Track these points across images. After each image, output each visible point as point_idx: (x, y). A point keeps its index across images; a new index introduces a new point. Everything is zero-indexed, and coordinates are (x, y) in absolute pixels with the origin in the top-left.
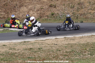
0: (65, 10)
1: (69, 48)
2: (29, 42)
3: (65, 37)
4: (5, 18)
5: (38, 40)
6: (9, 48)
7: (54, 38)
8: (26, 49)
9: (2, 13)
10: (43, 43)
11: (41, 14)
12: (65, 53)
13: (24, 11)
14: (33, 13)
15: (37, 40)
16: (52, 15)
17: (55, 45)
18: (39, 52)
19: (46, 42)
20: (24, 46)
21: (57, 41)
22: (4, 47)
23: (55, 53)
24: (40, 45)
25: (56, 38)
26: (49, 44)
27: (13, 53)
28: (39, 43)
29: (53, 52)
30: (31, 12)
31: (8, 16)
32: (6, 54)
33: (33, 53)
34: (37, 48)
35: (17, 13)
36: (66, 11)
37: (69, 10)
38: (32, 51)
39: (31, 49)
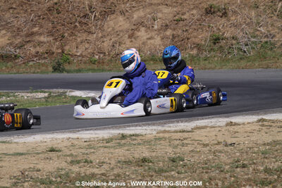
0: (259, 23)
1: (275, 158)
2: (139, 138)
3: (260, 117)
4: (53, 53)
5: (167, 129)
6: (69, 159)
7: (224, 124)
8: (128, 163)
9: (42, 39)
10: (185, 139)
11: (176, 39)
12: (262, 176)
13: (117, 28)
14: (148, 36)
15: (165, 132)
16: (215, 43)
17: (226, 145)
18: (173, 173)
19: (198, 135)
20: (121, 153)
21: (236, 132)
22: (51, 154)
23: (228, 176)
24: (176, 147)
25: (231, 124)
26: (207, 145)
27: (83, 175)
28: (170, 140)
29: (222, 171)
30: (143, 31)
31: (62, 47)
32: (59, 180)
33: (152, 176)
34: (167, 159)
35: (92, 38)
36: (261, 29)
37: (272, 25)
38: (149, 169)
39: (144, 160)
